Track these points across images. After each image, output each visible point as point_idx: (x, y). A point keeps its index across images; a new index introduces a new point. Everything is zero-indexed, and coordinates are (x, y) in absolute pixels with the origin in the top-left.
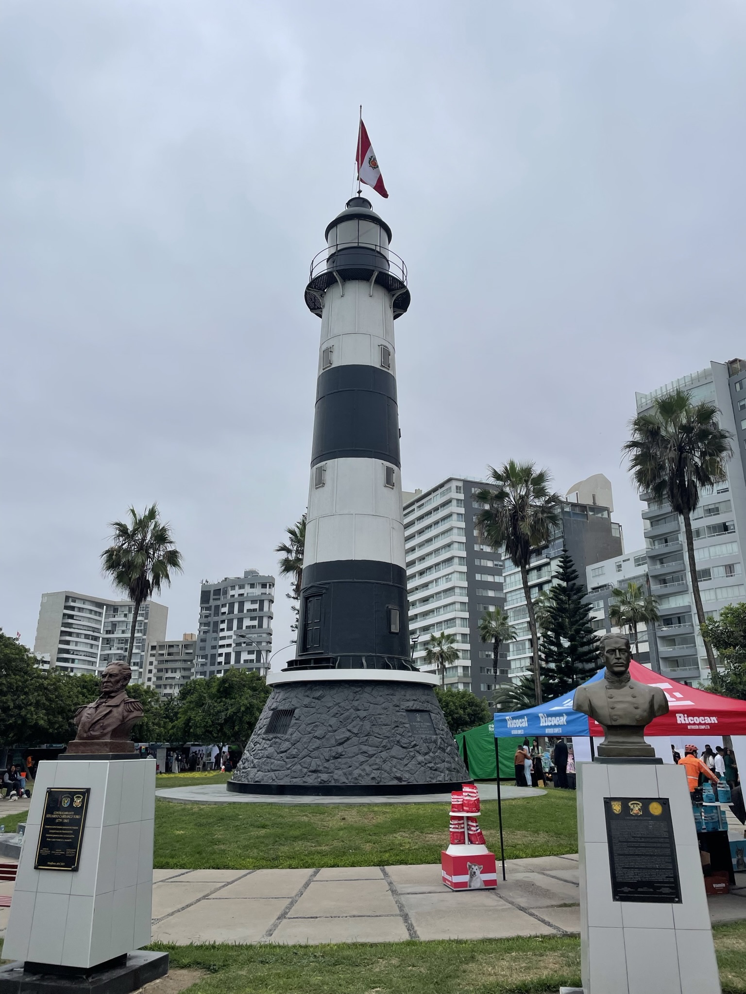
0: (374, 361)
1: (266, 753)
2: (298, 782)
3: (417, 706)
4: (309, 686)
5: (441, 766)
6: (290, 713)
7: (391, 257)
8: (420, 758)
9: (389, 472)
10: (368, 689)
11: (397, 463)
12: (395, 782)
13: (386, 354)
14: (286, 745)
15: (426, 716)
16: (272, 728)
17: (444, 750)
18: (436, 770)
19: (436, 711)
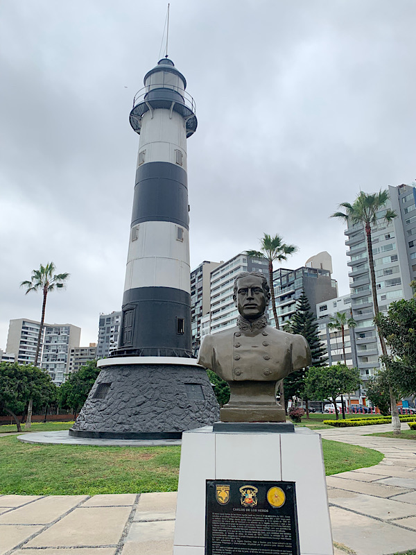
0: (171, 159)
1: (92, 411)
2: (110, 430)
3: (193, 381)
4: (121, 368)
5: (207, 420)
6: (108, 385)
7: (185, 95)
8: (193, 415)
9: (180, 231)
10: (160, 370)
11: (187, 227)
12: (174, 431)
13: (180, 155)
14: (104, 406)
15: (199, 387)
16: (96, 396)
17: (209, 410)
18: (203, 423)
19: (206, 384)
